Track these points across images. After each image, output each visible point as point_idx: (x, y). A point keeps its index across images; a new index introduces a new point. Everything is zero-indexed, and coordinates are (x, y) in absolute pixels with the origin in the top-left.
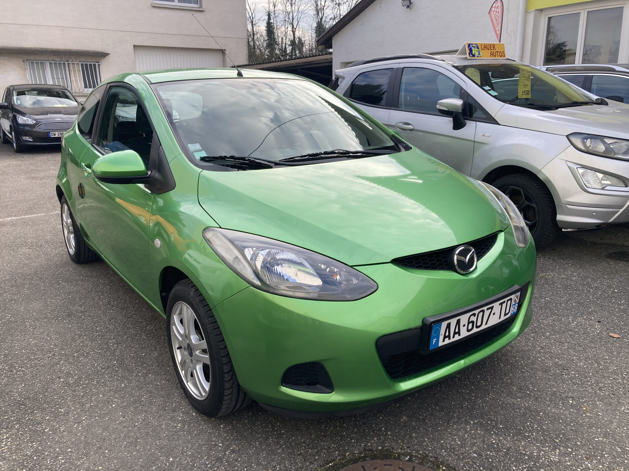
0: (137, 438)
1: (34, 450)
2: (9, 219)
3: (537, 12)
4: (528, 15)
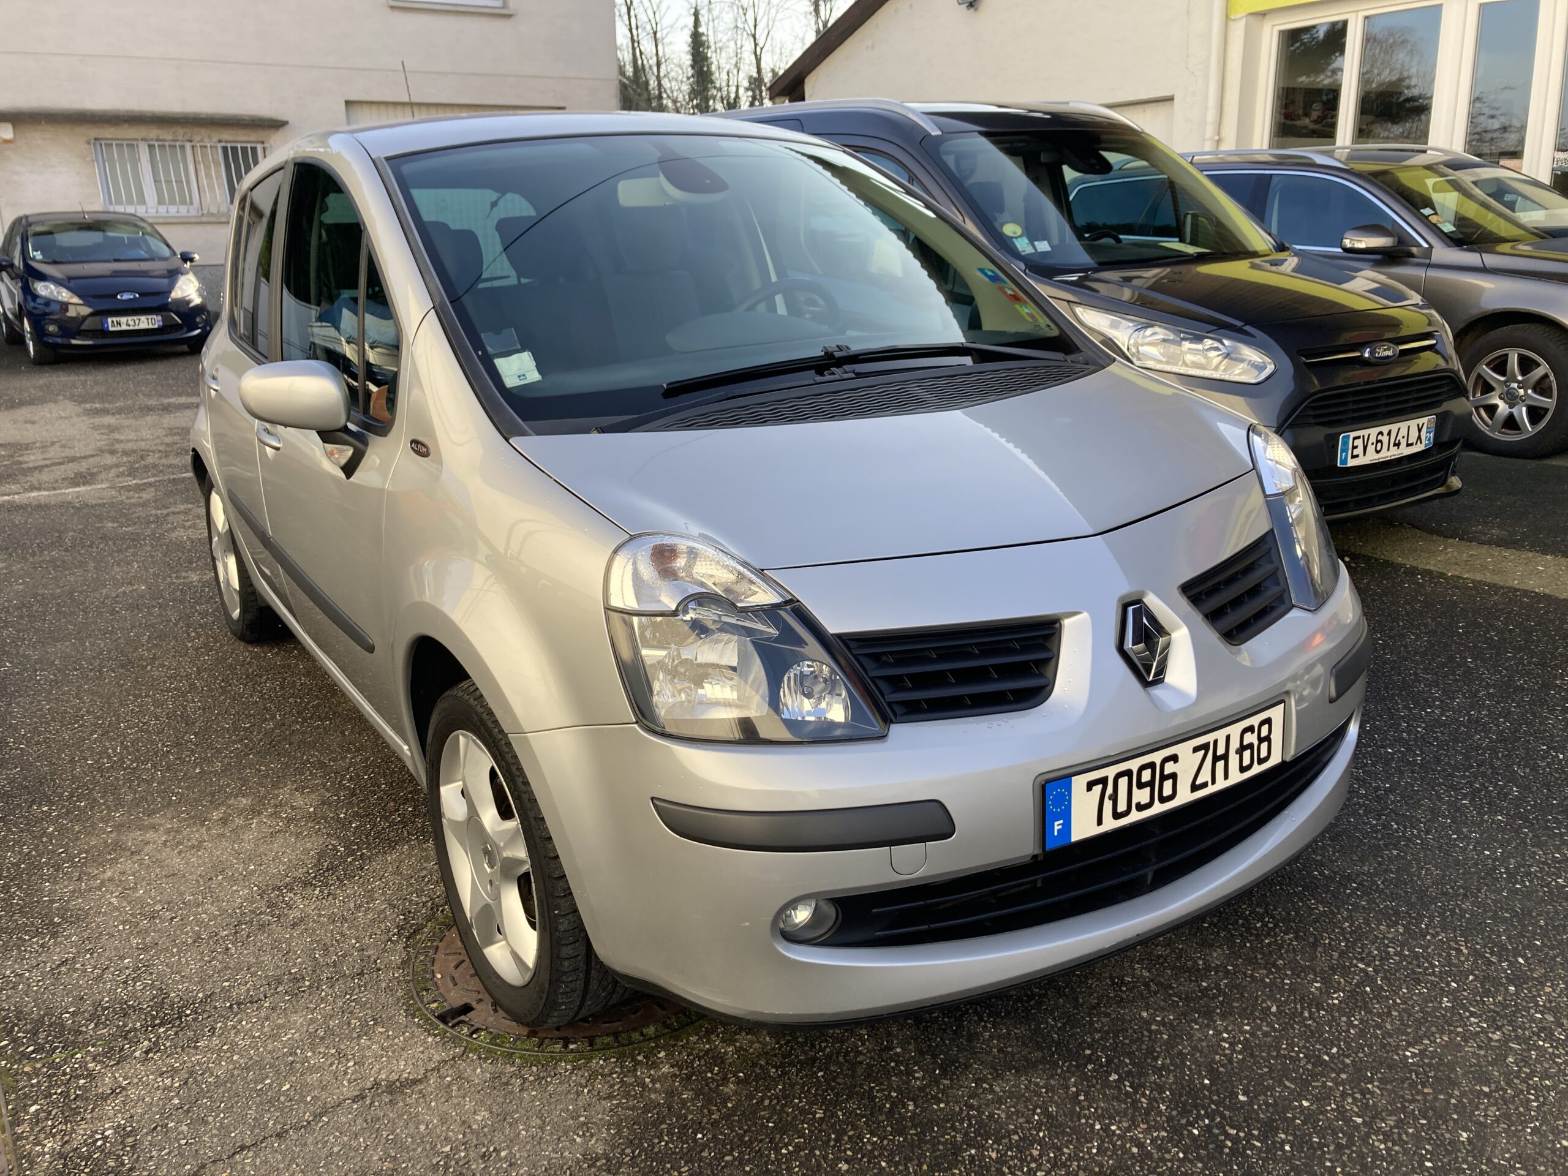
3: (1252, 19)
4: (1231, 24)
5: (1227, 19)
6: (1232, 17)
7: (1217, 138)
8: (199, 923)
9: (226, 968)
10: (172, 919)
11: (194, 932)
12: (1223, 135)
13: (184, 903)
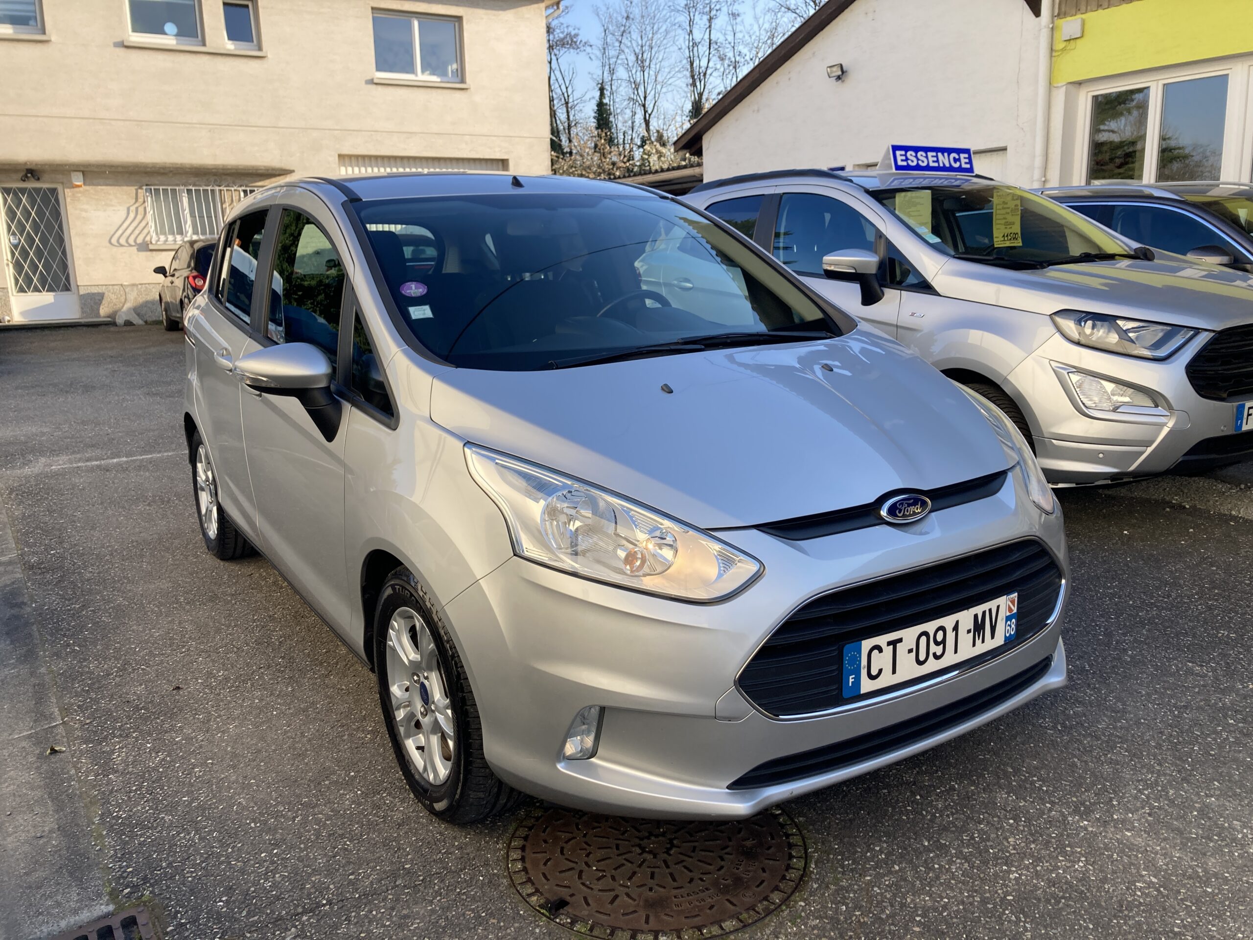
3: (1071, 87)
4: (1055, 92)
5: (1051, 86)
6: (1055, 85)
7: (1043, 179)
8: (318, 822)
9: (349, 863)
10: (294, 819)
11: (315, 830)
12: (1048, 177)
13: (301, 805)
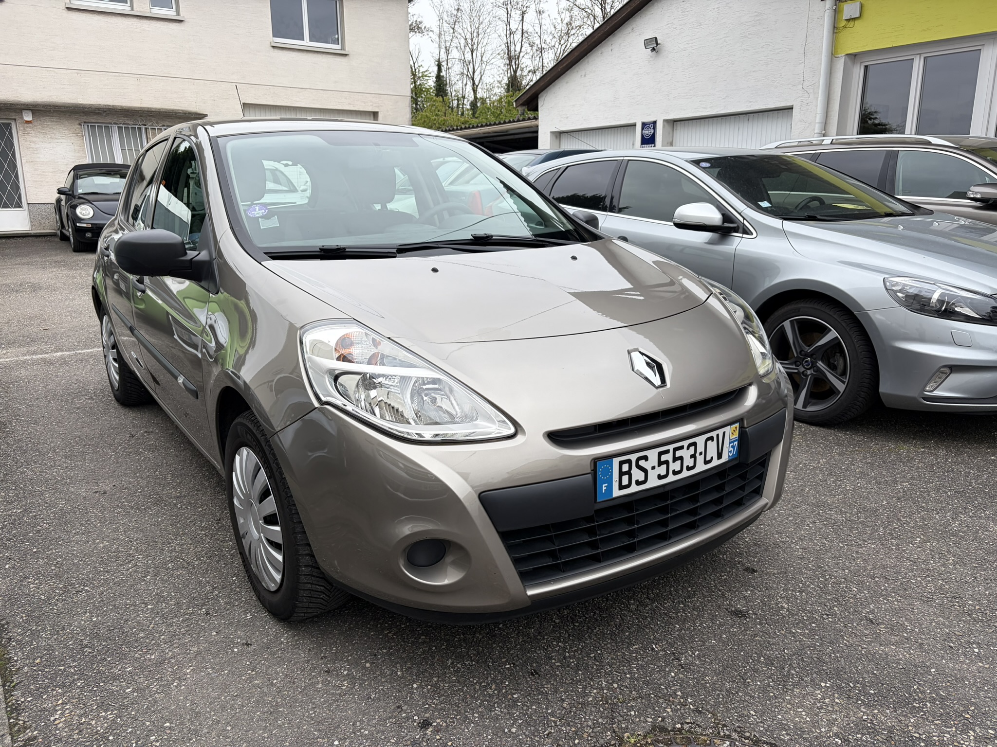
0: (277, 705)
1: (109, 724)
2: (59, 354)
3: (849, 58)
4: (836, 62)
5: (832, 56)
6: (836, 56)
